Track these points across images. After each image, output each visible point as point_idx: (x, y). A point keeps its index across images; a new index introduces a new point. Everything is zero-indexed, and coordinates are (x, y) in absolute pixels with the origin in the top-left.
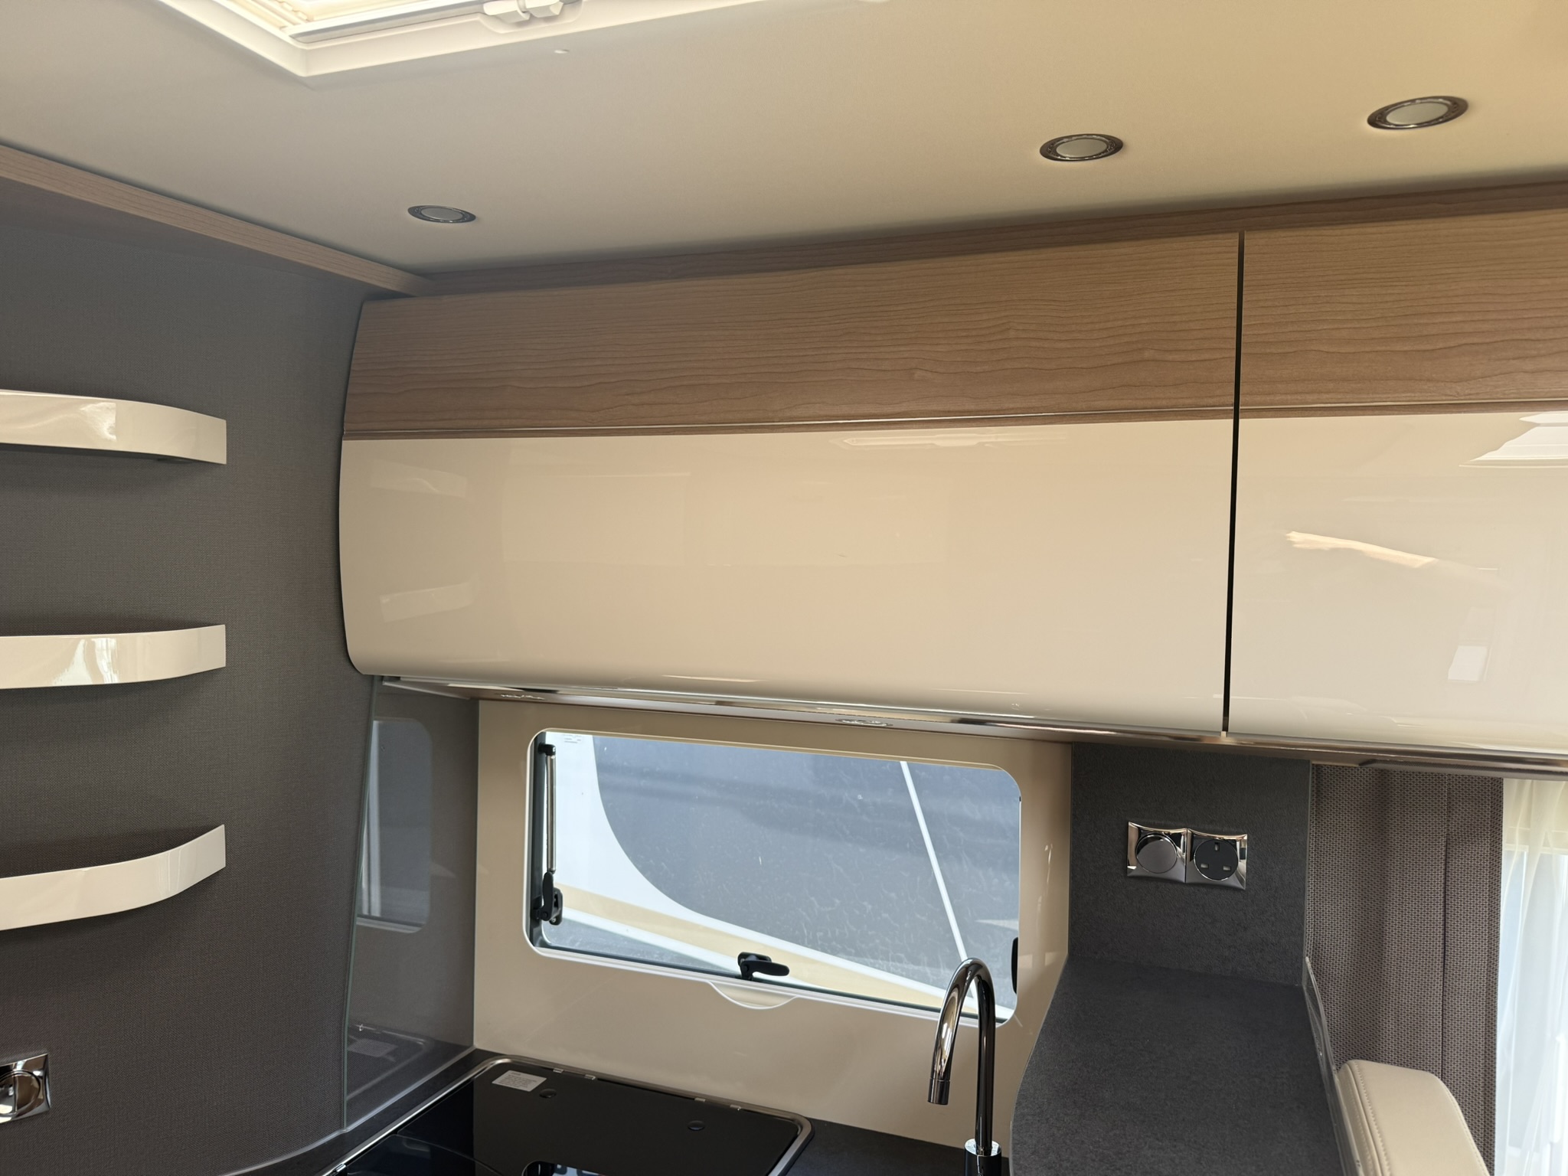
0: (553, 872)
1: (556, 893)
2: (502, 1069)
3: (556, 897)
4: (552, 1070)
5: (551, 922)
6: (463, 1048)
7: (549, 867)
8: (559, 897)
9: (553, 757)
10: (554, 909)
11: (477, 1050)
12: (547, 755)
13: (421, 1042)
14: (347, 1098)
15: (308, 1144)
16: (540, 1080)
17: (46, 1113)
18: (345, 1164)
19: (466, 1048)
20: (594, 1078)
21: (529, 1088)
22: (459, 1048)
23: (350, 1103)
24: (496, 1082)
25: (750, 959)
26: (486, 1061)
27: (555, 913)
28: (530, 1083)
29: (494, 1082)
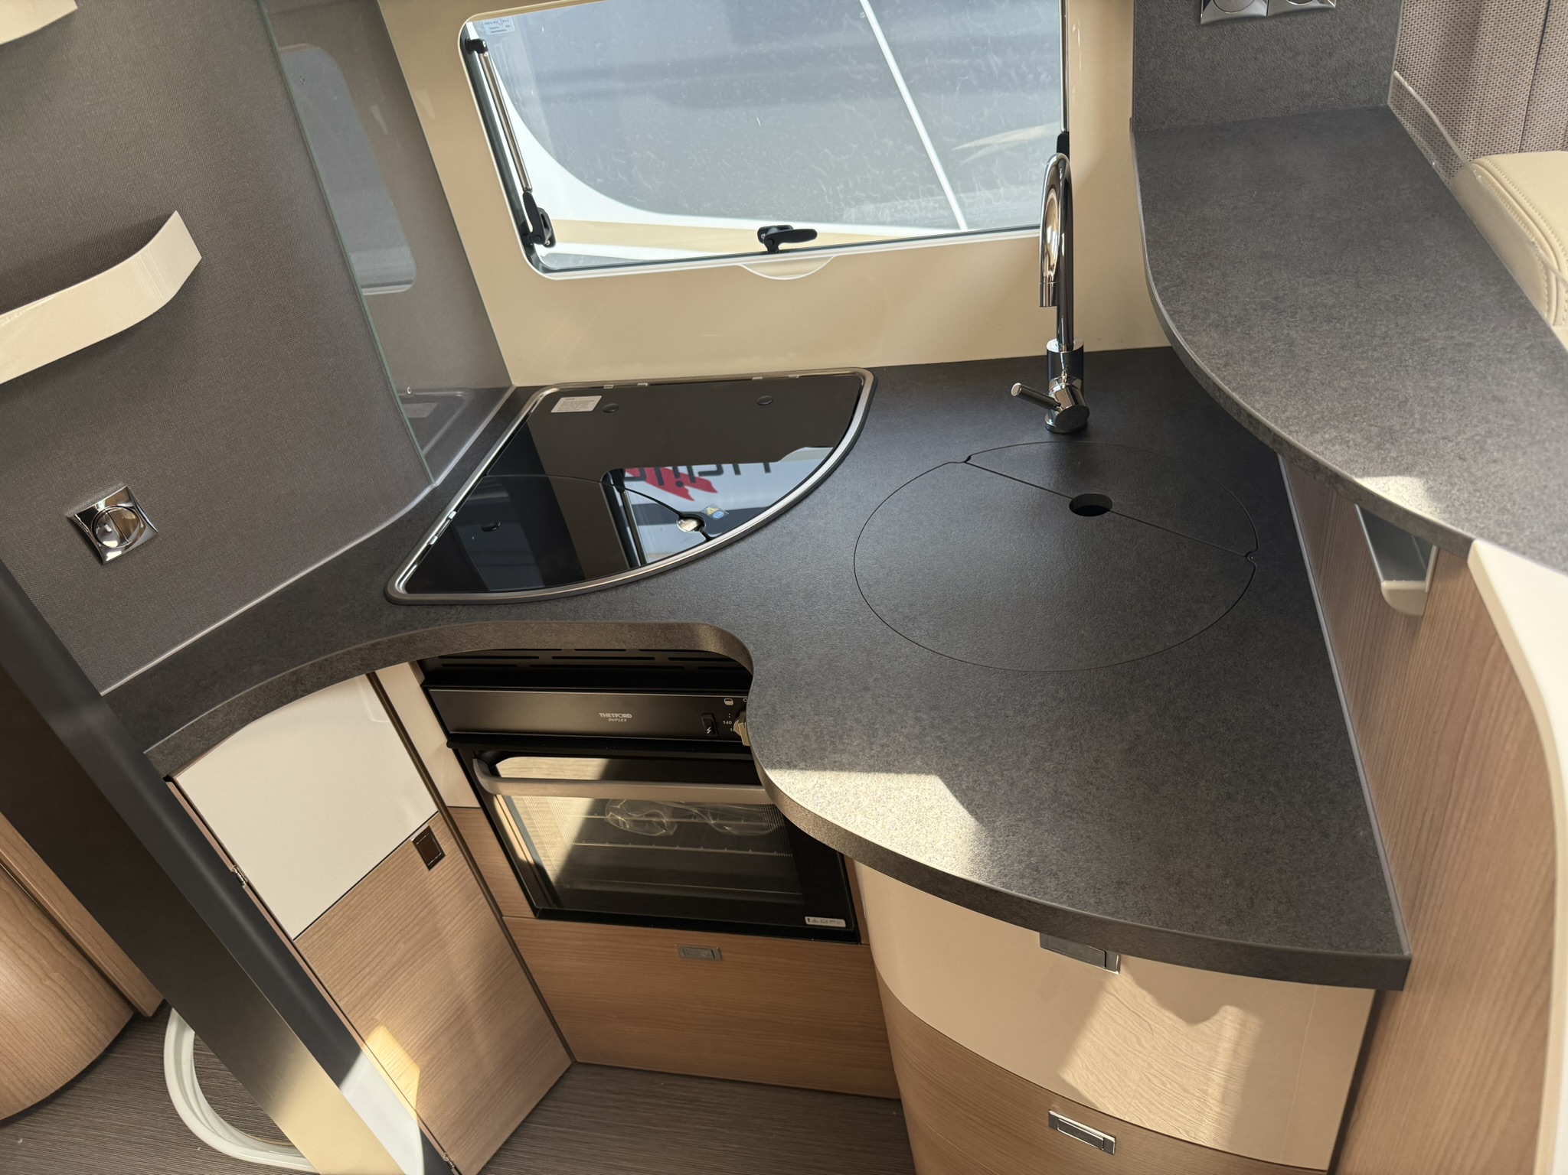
0: (530, 190)
1: (541, 213)
2: (553, 399)
3: (542, 216)
4: (602, 387)
5: (546, 246)
6: (504, 390)
7: (525, 186)
8: (545, 215)
9: (486, 54)
10: (545, 230)
11: (517, 388)
12: (479, 53)
13: (459, 394)
14: (423, 453)
15: (407, 504)
16: (597, 399)
17: (156, 536)
18: (454, 510)
19: (505, 390)
20: (647, 384)
21: (590, 407)
22: (500, 392)
23: (427, 457)
24: (555, 410)
25: (771, 232)
26: (534, 395)
27: (547, 233)
28: (589, 403)
29: (552, 411)
